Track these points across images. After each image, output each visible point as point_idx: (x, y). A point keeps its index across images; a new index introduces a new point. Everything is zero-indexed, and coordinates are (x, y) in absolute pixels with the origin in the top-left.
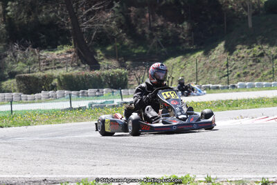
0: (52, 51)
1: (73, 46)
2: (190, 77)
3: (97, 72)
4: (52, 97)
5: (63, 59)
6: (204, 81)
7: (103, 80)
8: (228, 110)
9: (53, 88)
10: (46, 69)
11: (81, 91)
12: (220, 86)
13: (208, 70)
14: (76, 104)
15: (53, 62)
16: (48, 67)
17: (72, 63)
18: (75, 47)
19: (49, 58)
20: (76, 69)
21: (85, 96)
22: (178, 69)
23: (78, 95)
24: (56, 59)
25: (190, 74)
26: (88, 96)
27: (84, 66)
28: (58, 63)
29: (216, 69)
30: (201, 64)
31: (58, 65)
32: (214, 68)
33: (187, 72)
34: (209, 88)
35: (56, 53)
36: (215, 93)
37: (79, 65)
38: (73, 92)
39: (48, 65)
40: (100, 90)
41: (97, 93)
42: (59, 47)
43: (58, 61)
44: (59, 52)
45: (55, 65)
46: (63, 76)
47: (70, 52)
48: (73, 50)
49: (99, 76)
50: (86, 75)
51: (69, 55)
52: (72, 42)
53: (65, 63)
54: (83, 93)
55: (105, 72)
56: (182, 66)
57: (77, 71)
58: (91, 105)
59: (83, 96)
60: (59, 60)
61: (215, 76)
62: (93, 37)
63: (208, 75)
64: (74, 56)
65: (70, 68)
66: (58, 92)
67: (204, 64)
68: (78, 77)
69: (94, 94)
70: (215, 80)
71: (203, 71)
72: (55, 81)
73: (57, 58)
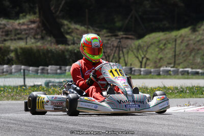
0: (13, 19)
1: (37, 15)
2: (169, 59)
3: (61, 47)
4: (7, 72)
5: (25, 30)
6: (185, 64)
7: (68, 57)
8: (191, 97)
9: (9, 62)
10: (5, 40)
11: (41, 67)
12: (200, 71)
13: (191, 52)
14: (30, 82)
15: (13, 33)
16: (7, 38)
17: (35, 35)
18: (40, 17)
19: (9, 27)
20: (38, 42)
21: (44, 73)
22: (157, 49)
23: (37, 72)
24: (16, 30)
25: (169, 56)
26: (48, 73)
27: (49, 39)
28: (19, 34)
29: (200, 51)
30: (184, 44)
31: (19, 36)
32: (198, 50)
33: (167, 54)
34: (188, 73)
35: (17, 22)
36: (192, 78)
37: (43, 38)
38: (31, 68)
39: (7, 35)
40: (63, 68)
41: (59, 71)
42: (21, 15)
43: (19, 31)
44: (21, 21)
45: (15, 35)
46: (21, 48)
47: (33, 22)
48: (38, 19)
49: (63, 52)
50: (47, 50)
51: (33, 26)
52: (37, 10)
53: (26, 34)
54: (43, 69)
55: (70, 47)
56: (161, 46)
57: (39, 44)
58: (47, 84)
59: (42, 73)
60: (21, 30)
61: (199, 60)
62: (61, 6)
63: (191, 58)
64: (38, 27)
65: (33, 41)
66: (14, 66)
67: (187, 45)
68: (38, 51)
69: (54, 72)
70: (199, 64)
71: (184, 53)
72: (12, 55)
73: (18, 27)
